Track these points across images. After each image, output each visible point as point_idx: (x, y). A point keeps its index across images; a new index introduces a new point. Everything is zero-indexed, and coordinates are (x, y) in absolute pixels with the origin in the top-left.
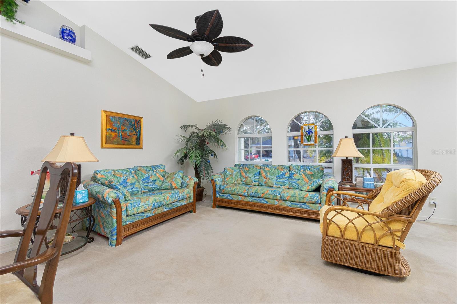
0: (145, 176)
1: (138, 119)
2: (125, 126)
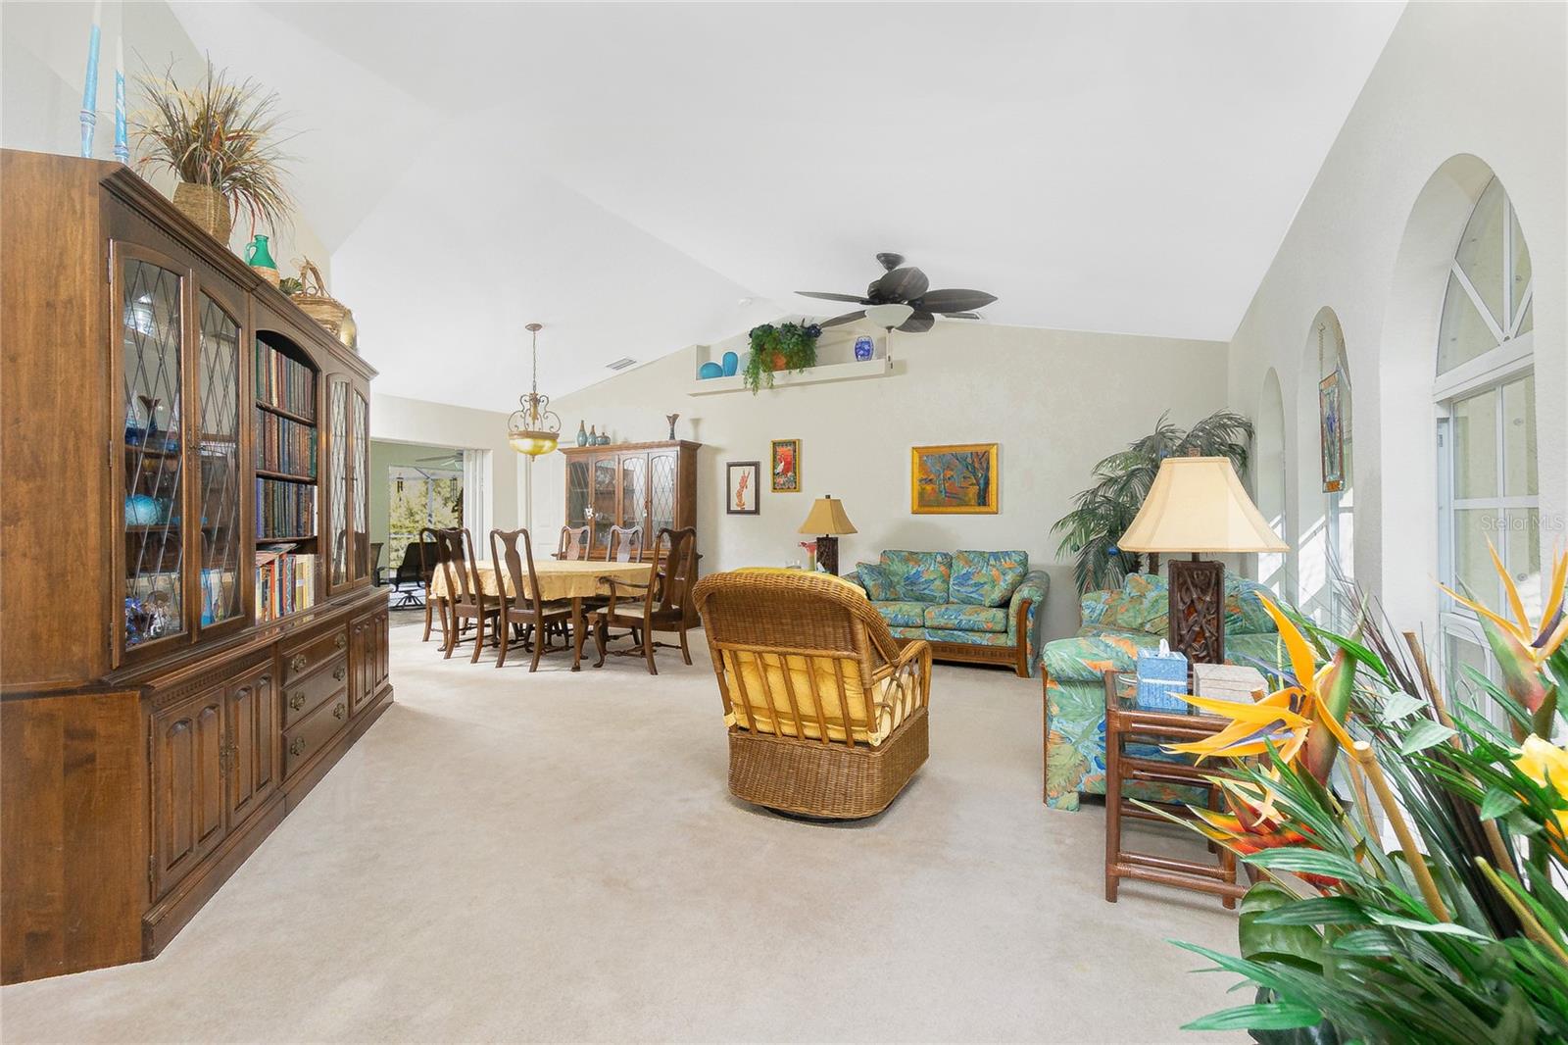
0: (964, 571)
1: (980, 450)
2: (952, 470)
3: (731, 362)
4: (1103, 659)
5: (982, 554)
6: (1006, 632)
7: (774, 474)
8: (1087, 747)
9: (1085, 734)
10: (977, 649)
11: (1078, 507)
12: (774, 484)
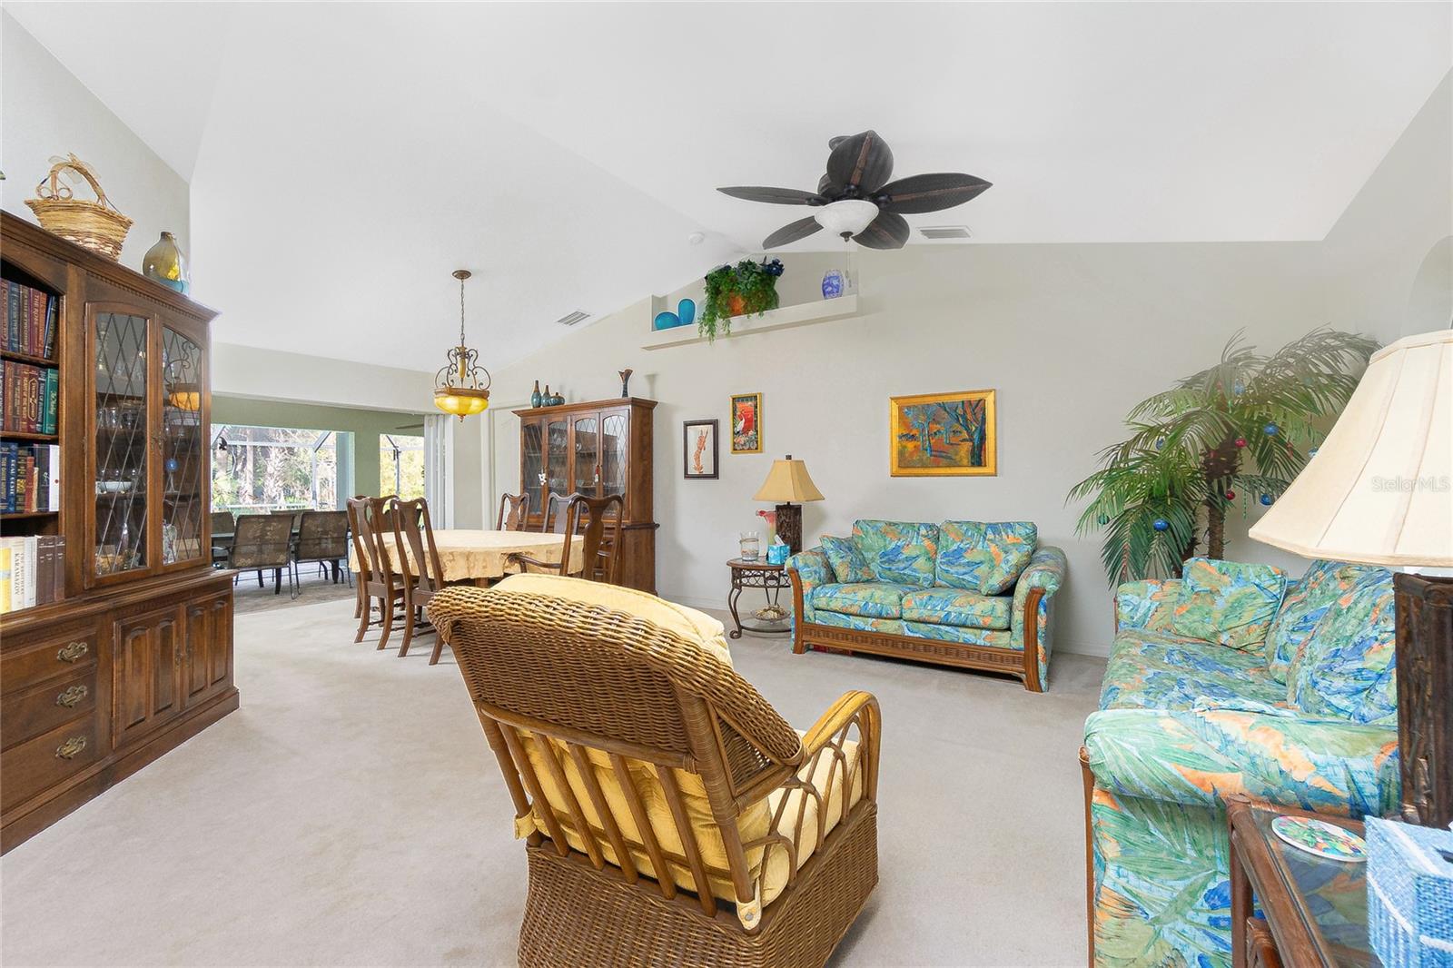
0: (955, 547)
1: (973, 398)
3: (687, 308)
4: (1219, 768)
5: (977, 525)
6: (1009, 629)
7: (734, 432)
8: (1181, 933)
9: (1178, 907)
10: (970, 650)
11: (1105, 465)
12: (734, 443)
